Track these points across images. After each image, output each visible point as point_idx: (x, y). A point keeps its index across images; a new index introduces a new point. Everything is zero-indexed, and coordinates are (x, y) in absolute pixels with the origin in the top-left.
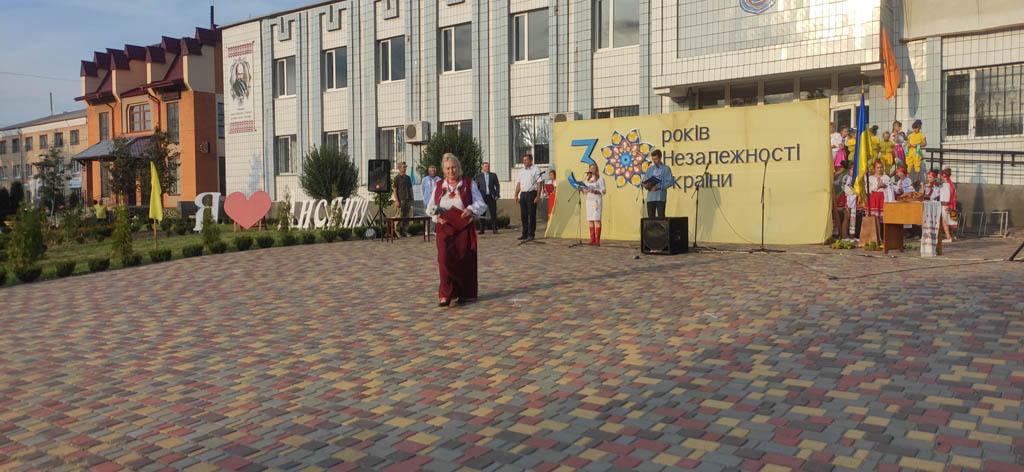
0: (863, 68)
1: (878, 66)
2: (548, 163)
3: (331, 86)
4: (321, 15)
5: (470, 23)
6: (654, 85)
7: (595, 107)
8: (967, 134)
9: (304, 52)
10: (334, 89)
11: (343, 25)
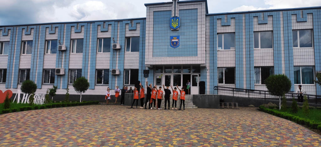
0: (201, 65)
1: (205, 65)
2: (108, 84)
3: (24, 53)
4: (23, 29)
5: (83, 39)
6: (145, 64)
7: (125, 68)
8: (223, 83)
9: (14, 41)
10: (25, 54)
11: (32, 33)
